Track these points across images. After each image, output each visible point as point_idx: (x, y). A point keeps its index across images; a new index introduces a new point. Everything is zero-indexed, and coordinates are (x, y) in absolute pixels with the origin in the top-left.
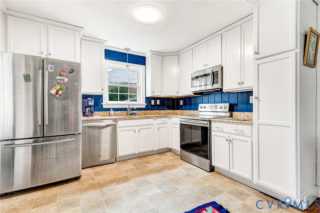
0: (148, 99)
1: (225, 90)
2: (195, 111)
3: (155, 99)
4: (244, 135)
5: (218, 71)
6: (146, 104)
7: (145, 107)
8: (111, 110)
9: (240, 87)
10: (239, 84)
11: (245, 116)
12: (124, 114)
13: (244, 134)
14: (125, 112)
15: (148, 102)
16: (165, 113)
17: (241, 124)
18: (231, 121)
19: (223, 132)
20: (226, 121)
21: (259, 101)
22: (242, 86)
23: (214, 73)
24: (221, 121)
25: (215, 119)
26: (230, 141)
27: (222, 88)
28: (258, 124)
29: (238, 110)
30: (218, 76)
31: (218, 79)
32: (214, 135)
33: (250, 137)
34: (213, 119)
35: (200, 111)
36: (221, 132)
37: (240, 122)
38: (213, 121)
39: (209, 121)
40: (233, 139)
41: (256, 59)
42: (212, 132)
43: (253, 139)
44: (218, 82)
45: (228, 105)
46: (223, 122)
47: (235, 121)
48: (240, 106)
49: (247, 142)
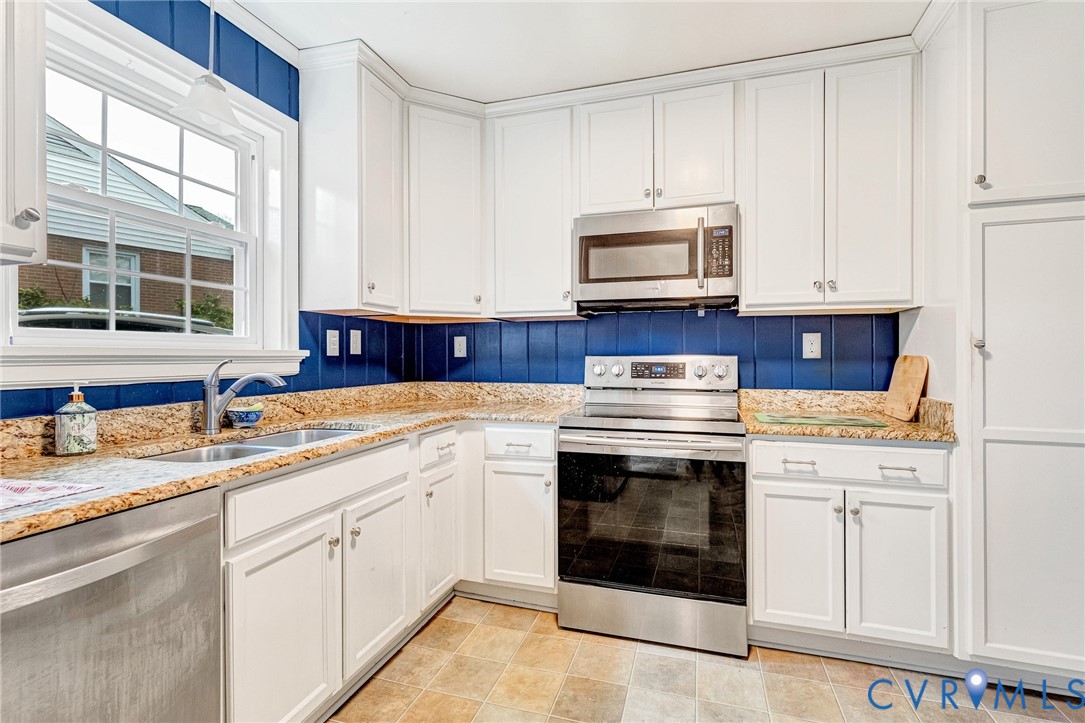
0: (313, 326)
1: (748, 306)
2: (549, 385)
3: (344, 323)
4: (917, 485)
5: (730, 228)
6: (307, 353)
7: (294, 369)
8: (69, 408)
9: (821, 300)
10: (819, 286)
11: (788, 405)
12: (171, 430)
13: (917, 479)
14: (182, 414)
15: (310, 341)
16: (386, 396)
17: (906, 442)
18: (859, 431)
19: (814, 477)
20: (835, 432)
21: (986, 356)
22: (830, 296)
23: (708, 232)
24: (808, 432)
25: (776, 428)
26: (856, 512)
27: (737, 298)
28: (986, 441)
29: (755, 381)
30: (731, 247)
31: (731, 260)
32: (767, 495)
33: (946, 490)
34: (764, 428)
35: (589, 388)
36: (800, 477)
37: (900, 434)
38: (761, 434)
39: (743, 435)
40: (863, 503)
41: (973, 206)
42: (755, 482)
43: (953, 495)
44: (731, 271)
45: (732, 361)
46: (820, 436)
47: (879, 433)
48: (765, 368)
49: (930, 508)
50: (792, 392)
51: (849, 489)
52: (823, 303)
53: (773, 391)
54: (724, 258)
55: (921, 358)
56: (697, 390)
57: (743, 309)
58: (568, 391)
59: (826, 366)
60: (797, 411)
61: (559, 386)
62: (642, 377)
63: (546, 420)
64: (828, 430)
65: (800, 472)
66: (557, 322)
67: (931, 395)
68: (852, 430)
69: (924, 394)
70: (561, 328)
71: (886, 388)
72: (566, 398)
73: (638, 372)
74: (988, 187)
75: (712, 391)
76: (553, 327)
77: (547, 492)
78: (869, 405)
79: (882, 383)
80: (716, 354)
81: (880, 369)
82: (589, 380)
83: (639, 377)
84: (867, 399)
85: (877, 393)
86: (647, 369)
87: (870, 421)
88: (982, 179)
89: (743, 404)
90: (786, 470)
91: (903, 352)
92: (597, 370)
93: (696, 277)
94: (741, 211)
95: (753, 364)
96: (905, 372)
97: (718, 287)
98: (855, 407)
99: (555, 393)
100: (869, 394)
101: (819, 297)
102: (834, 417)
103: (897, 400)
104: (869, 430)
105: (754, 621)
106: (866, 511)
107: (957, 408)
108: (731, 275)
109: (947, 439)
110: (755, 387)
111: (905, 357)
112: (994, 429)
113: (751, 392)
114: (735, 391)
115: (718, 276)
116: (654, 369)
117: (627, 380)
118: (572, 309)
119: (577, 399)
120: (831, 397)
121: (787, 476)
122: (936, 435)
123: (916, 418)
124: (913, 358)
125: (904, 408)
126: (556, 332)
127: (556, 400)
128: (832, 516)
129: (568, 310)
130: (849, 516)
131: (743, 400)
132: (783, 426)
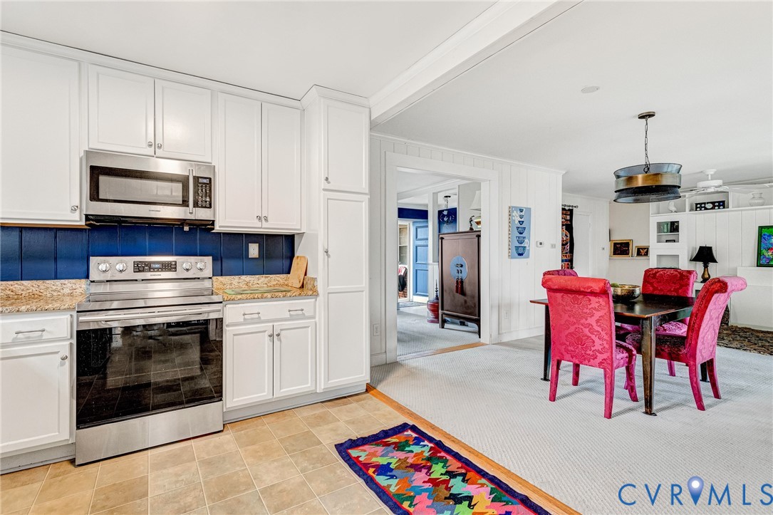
1: (220, 227)
4: (304, 317)
5: (210, 179)
9: (260, 226)
10: (259, 218)
11: (241, 284)
13: (304, 314)
17: (300, 297)
18: (280, 294)
19: (259, 321)
20: (269, 295)
21: (328, 256)
22: (265, 225)
23: (196, 179)
24: (256, 297)
25: (239, 297)
26: (278, 335)
27: (213, 221)
28: (329, 293)
29: (222, 272)
30: (210, 190)
31: (210, 198)
32: (234, 335)
33: (314, 317)
34: (233, 297)
35: (94, 282)
36: (253, 322)
37: (297, 293)
38: (232, 301)
39: (221, 302)
40: (281, 330)
41: (324, 190)
42: (227, 329)
43: (317, 319)
44: (210, 204)
45: (209, 260)
46: (262, 298)
47: (289, 294)
48: (227, 264)
49: (308, 327)
50: (243, 277)
51: (275, 324)
52: (261, 228)
53: (232, 277)
54: (206, 197)
55: (304, 257)
56: (184, 279)
57: (217, 229)
58: (69, 284)
59: (260, 262)
60: (246, 288)
61: (58, 282)
62: (143, 271)
63: (63, 307)
64: (265, 295)
65: (252, 319)
66: (56, 228)
67: (308, 275)
68: (277, 294)
69: (306, 275)
70: (59, 234)
71: (289, 273)
72: (67, 291)
73: (139, 268)
74: (329, 183)
75: (195, 279)
76: (52, 234)
77: (62, 365)
78: (282, 282)
79: (287, 270)
80: (196, 255)
81: (286, 263)
82: (93, 276)
83: (140, 271)
84: (280, 278)
85: (285, 275)
86: (147, 266)
87: (284, 289)
88: (327, 179)
89: (215, 286)
90: (245, 319)
91: (296, 255)
92: (103, 267)
93: (188, 206)
94: (216, 170)
95: (220, 261)
96: (298, 264)
97: (202, 214)
98: (275, 283)
99: (54, 288)
100: (282, 276)
101: (259, 224)
102: (267, 289)
103: (294, 278)
104: (284, 293)
105: (226, 408)
106: (283, 333)
107: (318, 280)
108: (210, 207)
109: (315, 294)
110: (222, 275)
111: (298, 257)
112: (332, 288)
113: (220, 278)
114: (210, 278)
115: (202, 207)
116: (153, 266)
117: (130, 274)
118: (81, 220)
119: (79, 291)
120: (263, 279)
121: (246, 322)
122: (311, 292)
123: (302, 286)
124: (301, 257)
125: (298, 282)
126: (56, 237)
127: (55, 294)
128: (267, 339)
129: (77, 220)
130: (275, 337)
131: (215, 284)
132: (243, 295)
